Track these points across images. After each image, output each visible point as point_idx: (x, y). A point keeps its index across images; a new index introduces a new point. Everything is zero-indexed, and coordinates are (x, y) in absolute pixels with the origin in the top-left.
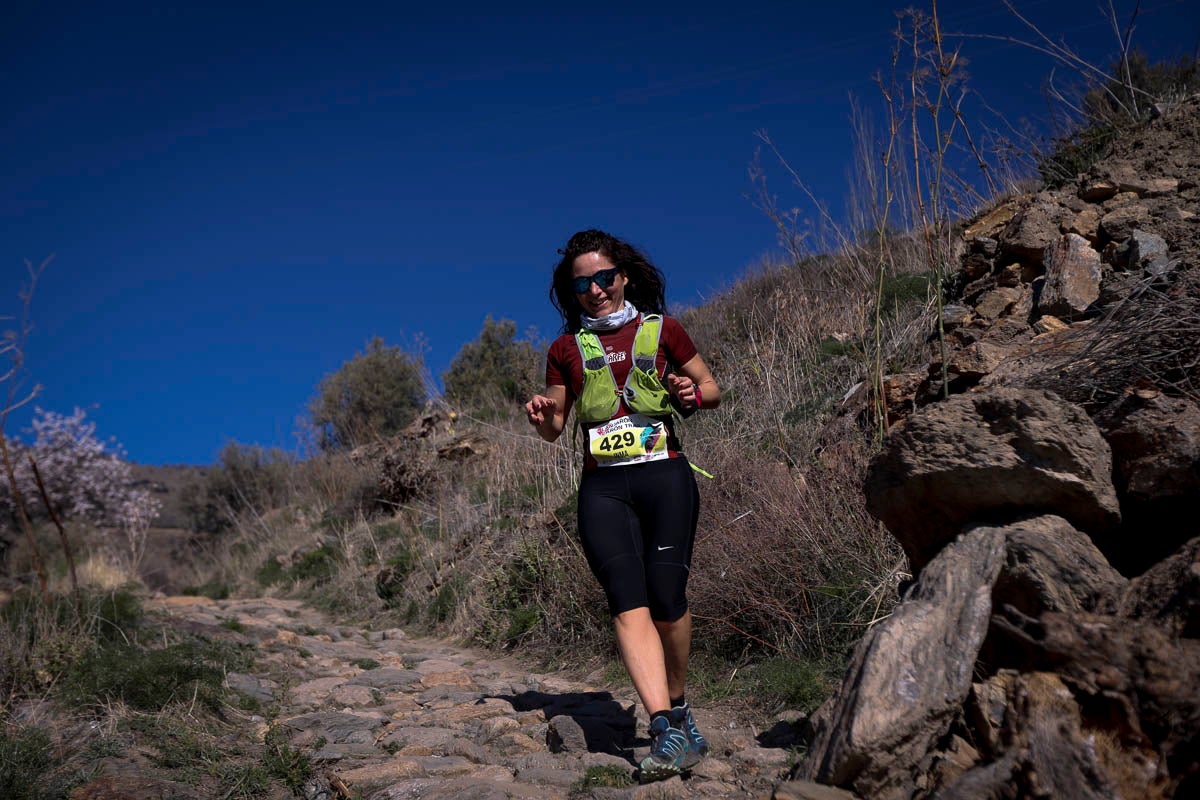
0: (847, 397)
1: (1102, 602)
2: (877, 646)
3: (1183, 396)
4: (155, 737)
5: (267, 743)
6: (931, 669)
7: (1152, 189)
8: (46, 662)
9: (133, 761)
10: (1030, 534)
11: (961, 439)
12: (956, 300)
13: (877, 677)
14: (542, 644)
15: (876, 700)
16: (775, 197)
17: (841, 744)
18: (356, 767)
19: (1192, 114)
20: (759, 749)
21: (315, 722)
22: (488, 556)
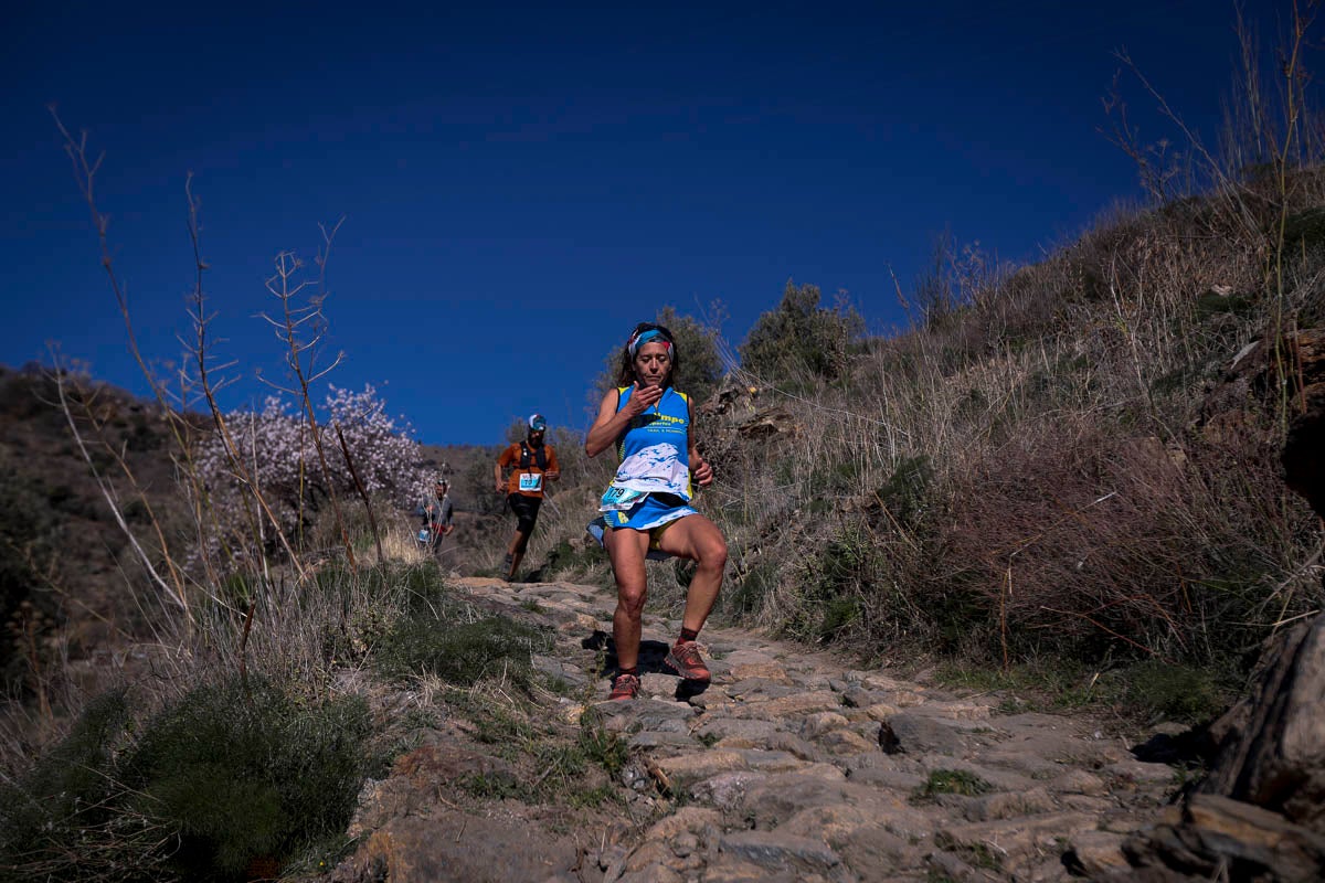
0: (1237, 359)
2: (1314, 643)
4: (469, 711)
5: (582, 724)
8: (361, 632)
9: (450, 734)
13: (1316, 680)
14: (862, 638)
15: (1315, 705)
16: (1137, 129)
17: (1267, 756)
18: (673, 756)
20: (1135, 762)
21: (626, 708)
22: (799, 542)
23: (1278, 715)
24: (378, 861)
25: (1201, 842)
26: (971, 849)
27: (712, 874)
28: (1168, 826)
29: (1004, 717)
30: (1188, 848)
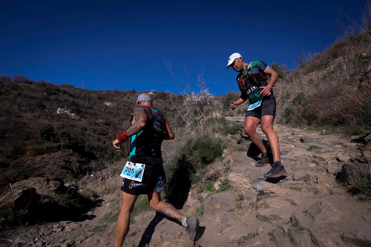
0: (368, 69)
4: (235, 139)
8: (218, 128)
9: (234, 142)
22: (280, 108)
24: (229, 160)
25: (365, 158)
26: (319, 158)
28: (358, 156)
29: (321, 136)
30: (362, 159)
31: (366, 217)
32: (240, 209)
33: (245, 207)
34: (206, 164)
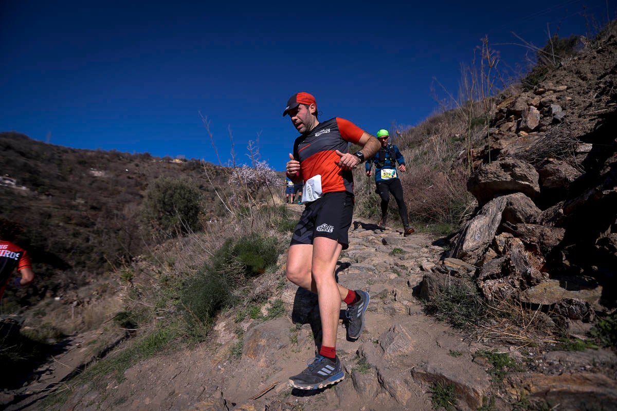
0: (460, 154)
1: (533, 217)
2: (470, 227)
3: (562, 160)
6: (484, 232)
7: (558, 90)
8: (273, 222)
10: (513, 198)
11: (495, 173)
12: (494, 126)
13: (470, 234)
15: (469, 240)
17: (460, 249)
19: (573, 65)
20: (434, 246)
23: (462, 241)
25: (446, 268)
26: (402, 266)
27: (350, 272)
28: (440, 264)
30: (443, 269)
31: (440, 343)
32: (296, 344)
33: (302, 340)
34: (252, 276)
